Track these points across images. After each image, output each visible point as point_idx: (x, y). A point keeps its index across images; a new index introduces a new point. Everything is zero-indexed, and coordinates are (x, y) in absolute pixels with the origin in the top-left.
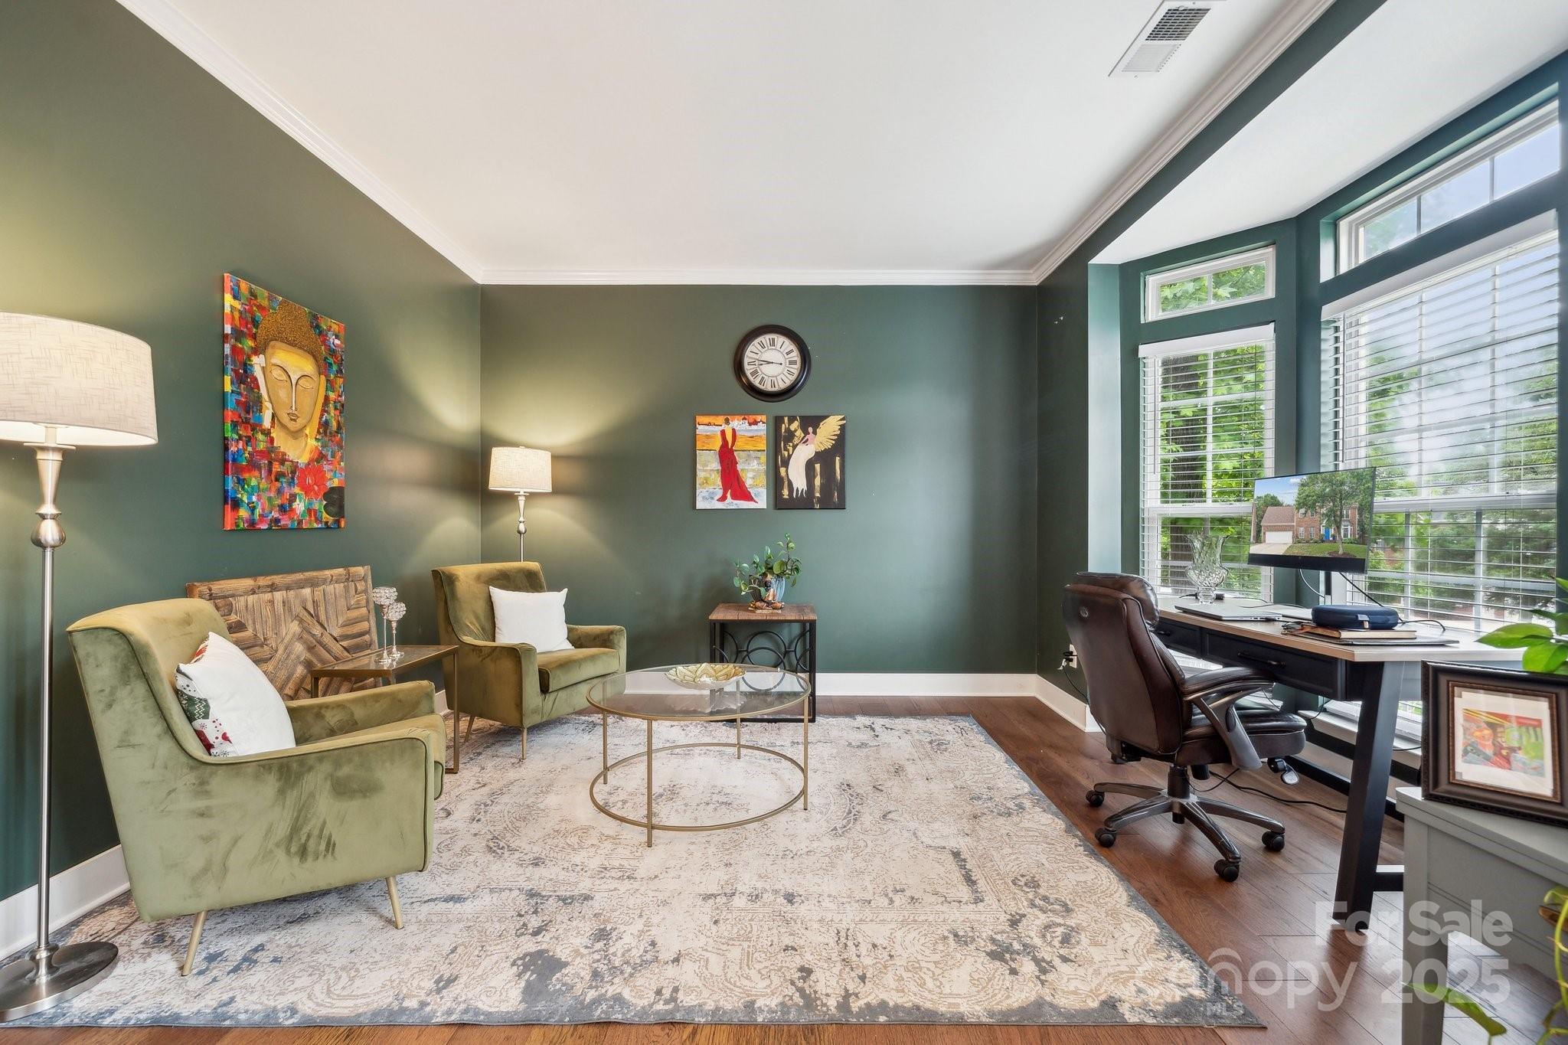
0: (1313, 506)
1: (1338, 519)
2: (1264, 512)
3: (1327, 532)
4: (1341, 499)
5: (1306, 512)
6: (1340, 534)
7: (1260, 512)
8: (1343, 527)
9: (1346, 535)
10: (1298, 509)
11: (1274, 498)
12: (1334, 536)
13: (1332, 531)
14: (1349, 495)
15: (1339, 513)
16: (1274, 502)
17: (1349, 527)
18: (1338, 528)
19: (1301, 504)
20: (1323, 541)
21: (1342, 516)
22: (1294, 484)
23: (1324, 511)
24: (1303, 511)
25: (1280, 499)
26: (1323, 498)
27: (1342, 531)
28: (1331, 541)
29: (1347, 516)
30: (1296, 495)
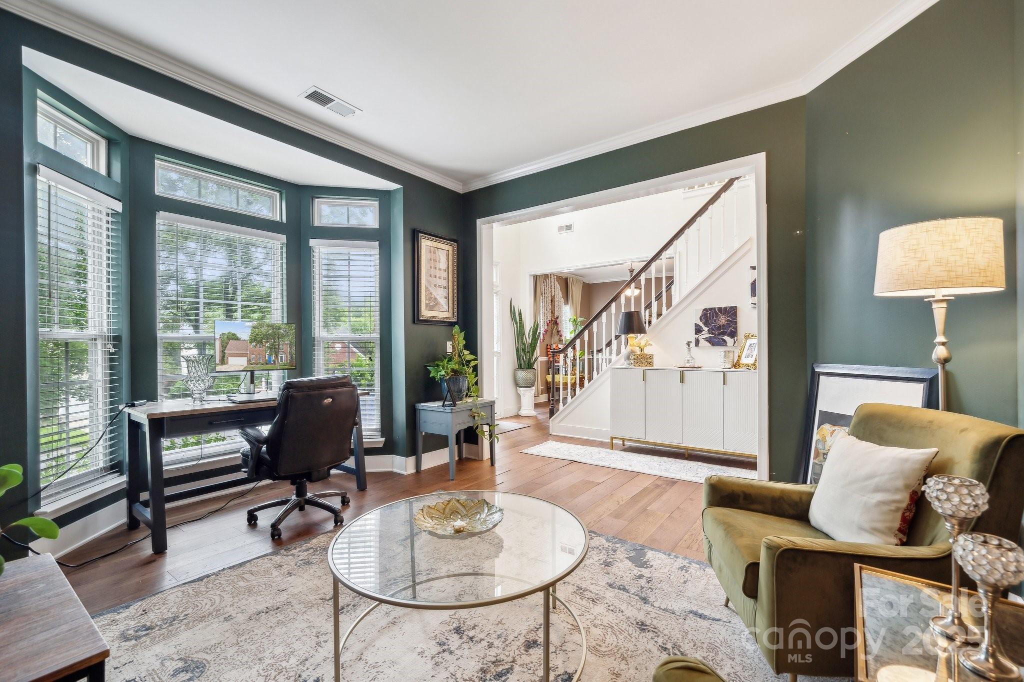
0: (260, 342)
1: (277, 350)
2: (227, 344)
3: (270, 358)
4: (279, 338)
5: (256, 345)
6: (278, 359)
7: (225, 344)
8: (280, 355)
9: (282, 361)
10: (251, 343)
11: (234, 335)
12: (274, 361)
13: (273, 358)
14: (284, 336)
15: (277, 346)
16: (234, 337)
17: (284, 356)
18: (277, 356)
19: (253, 340)
20: (267, 364)
21: (279, 348)
22: (248, 327)
23: (268, 345)
24: (254, 344)
25: (239, 335)
26: (267, 336)
27: (279, 358)
28: (272, 364)
29: (283, 349)
30: (249, 334)
